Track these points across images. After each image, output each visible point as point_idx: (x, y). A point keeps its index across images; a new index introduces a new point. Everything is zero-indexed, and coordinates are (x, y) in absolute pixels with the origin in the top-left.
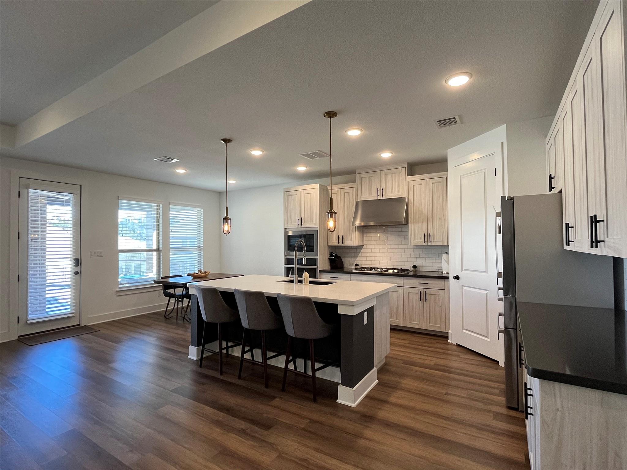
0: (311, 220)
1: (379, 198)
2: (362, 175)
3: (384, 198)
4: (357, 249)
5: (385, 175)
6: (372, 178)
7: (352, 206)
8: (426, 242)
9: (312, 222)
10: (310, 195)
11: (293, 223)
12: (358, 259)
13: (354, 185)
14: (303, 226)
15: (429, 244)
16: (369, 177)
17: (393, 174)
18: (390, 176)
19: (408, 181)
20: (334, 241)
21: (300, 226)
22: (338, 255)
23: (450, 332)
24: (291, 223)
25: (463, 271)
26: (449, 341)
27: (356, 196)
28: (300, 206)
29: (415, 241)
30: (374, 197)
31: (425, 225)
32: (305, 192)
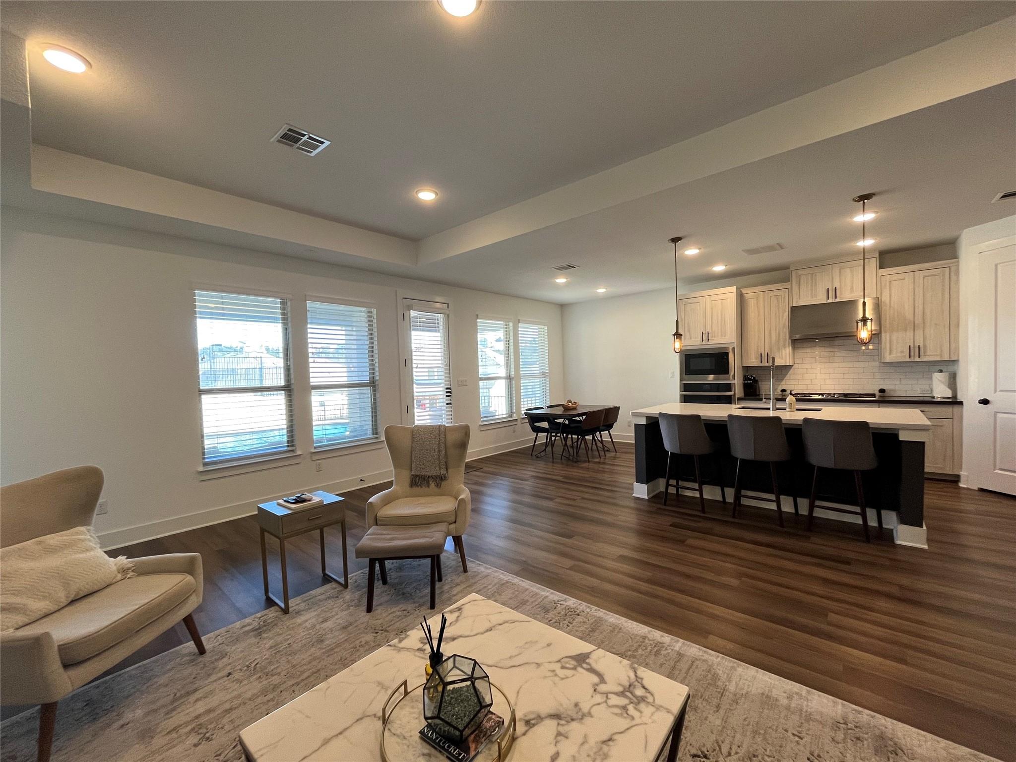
0: (723, 334)
1: (830, 301)
2: (800, 272)
3: (838, 300)
4: (784, 370)
5: (840, 269)
6: (818, 274)
7: (783, 313)
8: (912, 357)
9: (725, 336)
10: (722, 302)
11: (693, 339)
12: (783, 383)
13: (787, 285)
14: (710, 342)
15: (917, 359)
16: (813, 274)
17: (854, 268)
18: (848, 270)
19: (880, 275)
20: (754, 360)
21: (704, 343)
22: (756, 379)
23: (963, 473)
24: (691, 339)
25: (997, 393)
26: (961, 485)
27: (790, 299)
28: (705, 317)
29: (891, 356)
30: (821, 299)
31: (910, 334)
32: (713, 298)
